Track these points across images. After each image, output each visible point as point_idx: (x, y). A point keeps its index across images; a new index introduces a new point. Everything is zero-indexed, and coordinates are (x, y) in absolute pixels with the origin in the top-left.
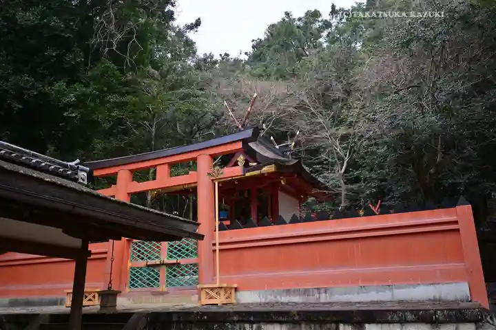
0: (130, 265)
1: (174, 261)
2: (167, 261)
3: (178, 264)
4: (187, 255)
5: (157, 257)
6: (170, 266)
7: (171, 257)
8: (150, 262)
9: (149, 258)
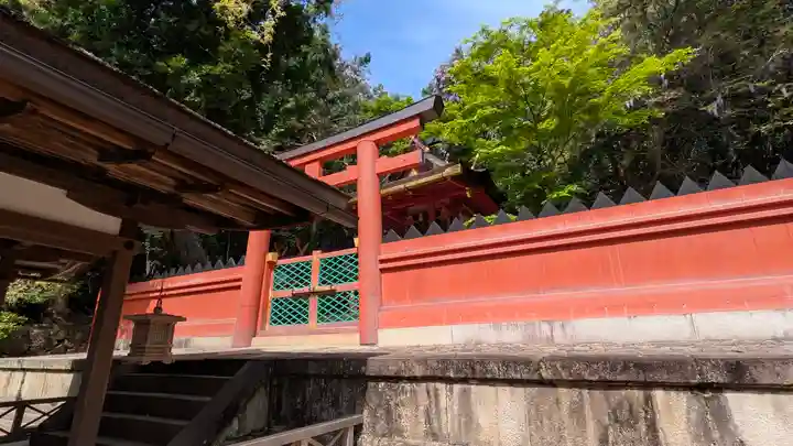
0: (271, 294)
1: (327, 288)
2: (318, 288)
3: (333, 293)
4: (346, 280)
5: (306, 284)
6: (322, 295)
7: (324, 282)
8: (297, 290)
9: (297, 286)
